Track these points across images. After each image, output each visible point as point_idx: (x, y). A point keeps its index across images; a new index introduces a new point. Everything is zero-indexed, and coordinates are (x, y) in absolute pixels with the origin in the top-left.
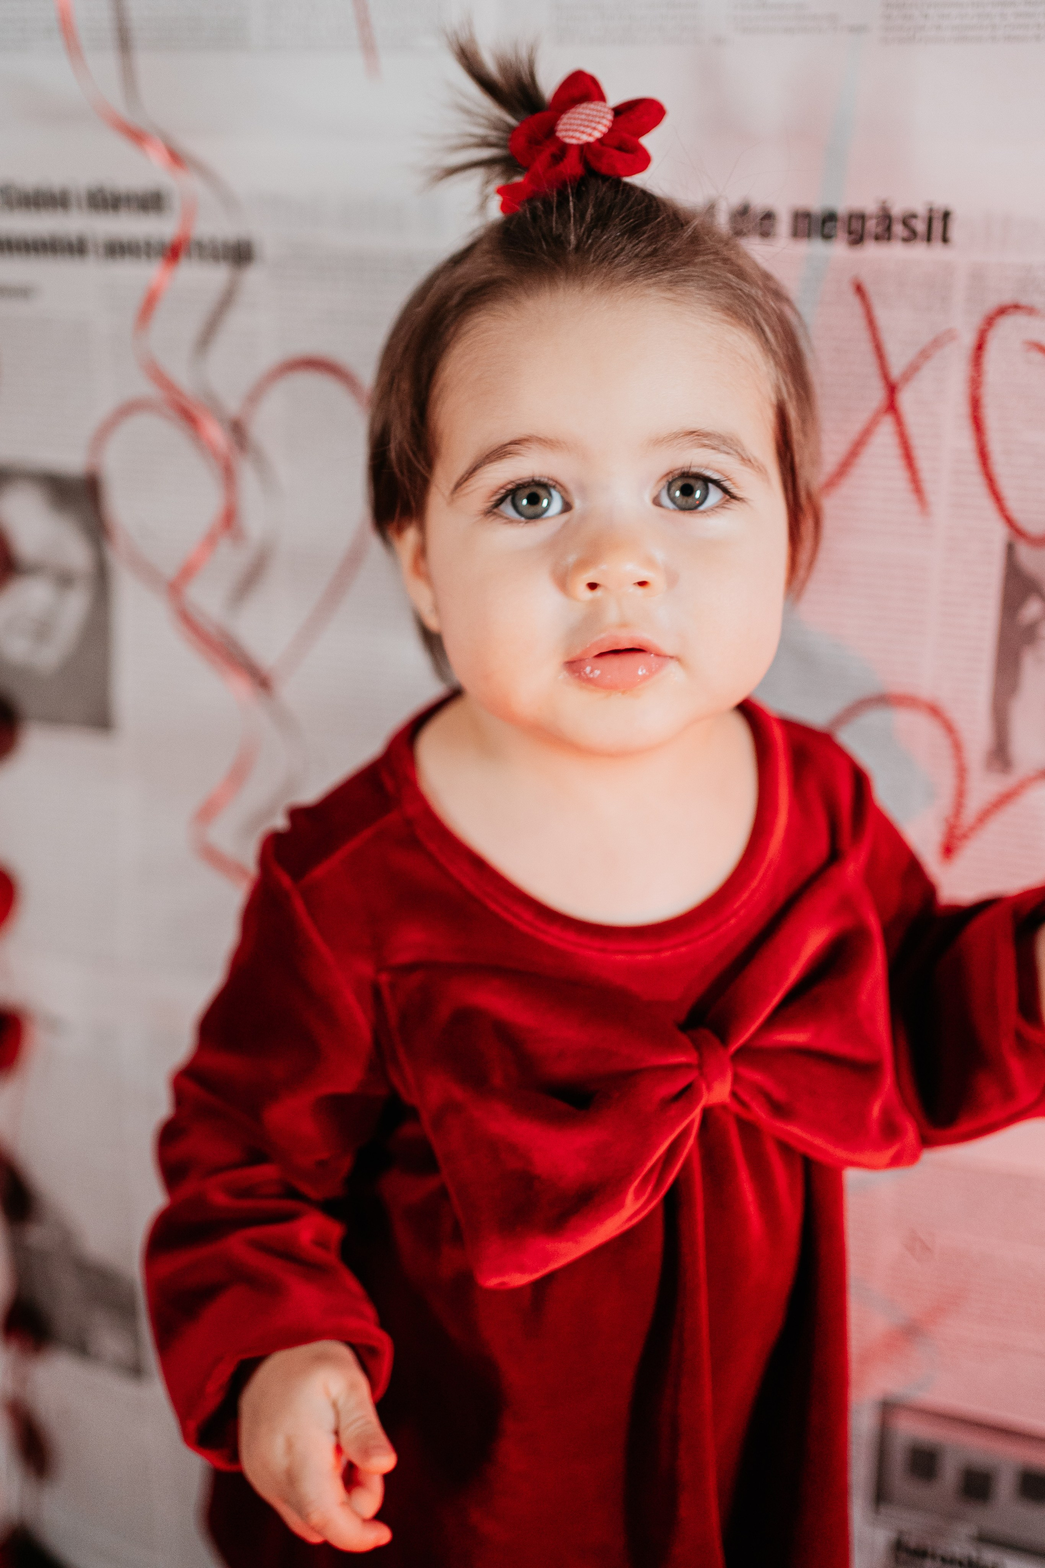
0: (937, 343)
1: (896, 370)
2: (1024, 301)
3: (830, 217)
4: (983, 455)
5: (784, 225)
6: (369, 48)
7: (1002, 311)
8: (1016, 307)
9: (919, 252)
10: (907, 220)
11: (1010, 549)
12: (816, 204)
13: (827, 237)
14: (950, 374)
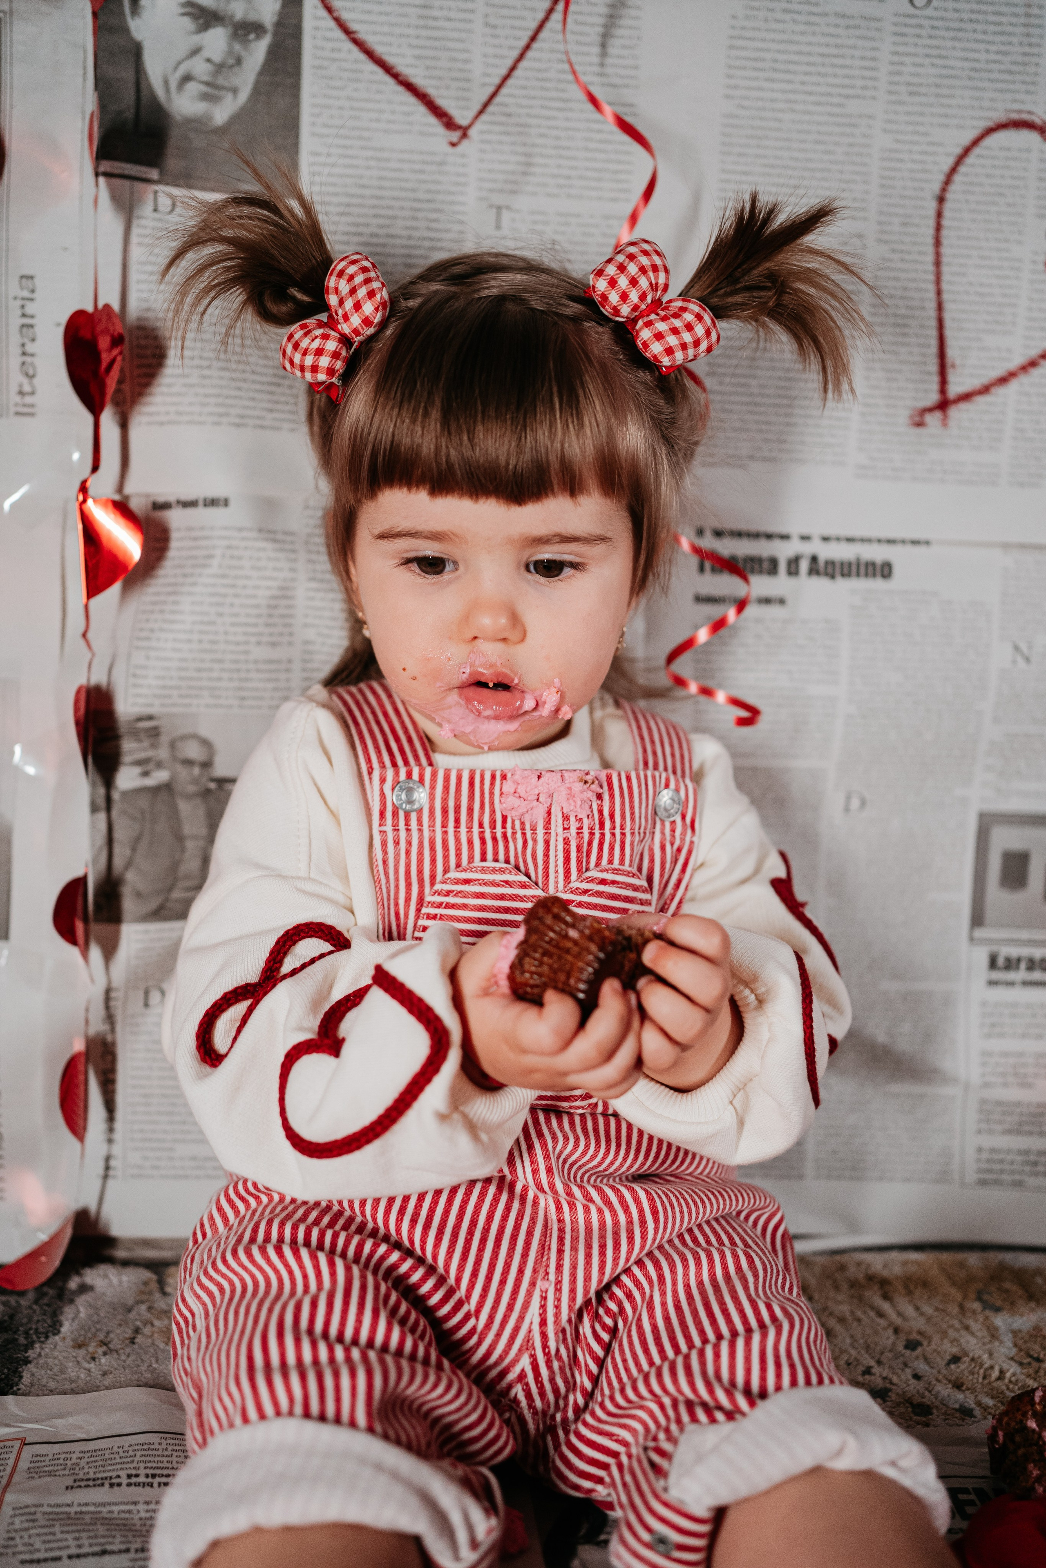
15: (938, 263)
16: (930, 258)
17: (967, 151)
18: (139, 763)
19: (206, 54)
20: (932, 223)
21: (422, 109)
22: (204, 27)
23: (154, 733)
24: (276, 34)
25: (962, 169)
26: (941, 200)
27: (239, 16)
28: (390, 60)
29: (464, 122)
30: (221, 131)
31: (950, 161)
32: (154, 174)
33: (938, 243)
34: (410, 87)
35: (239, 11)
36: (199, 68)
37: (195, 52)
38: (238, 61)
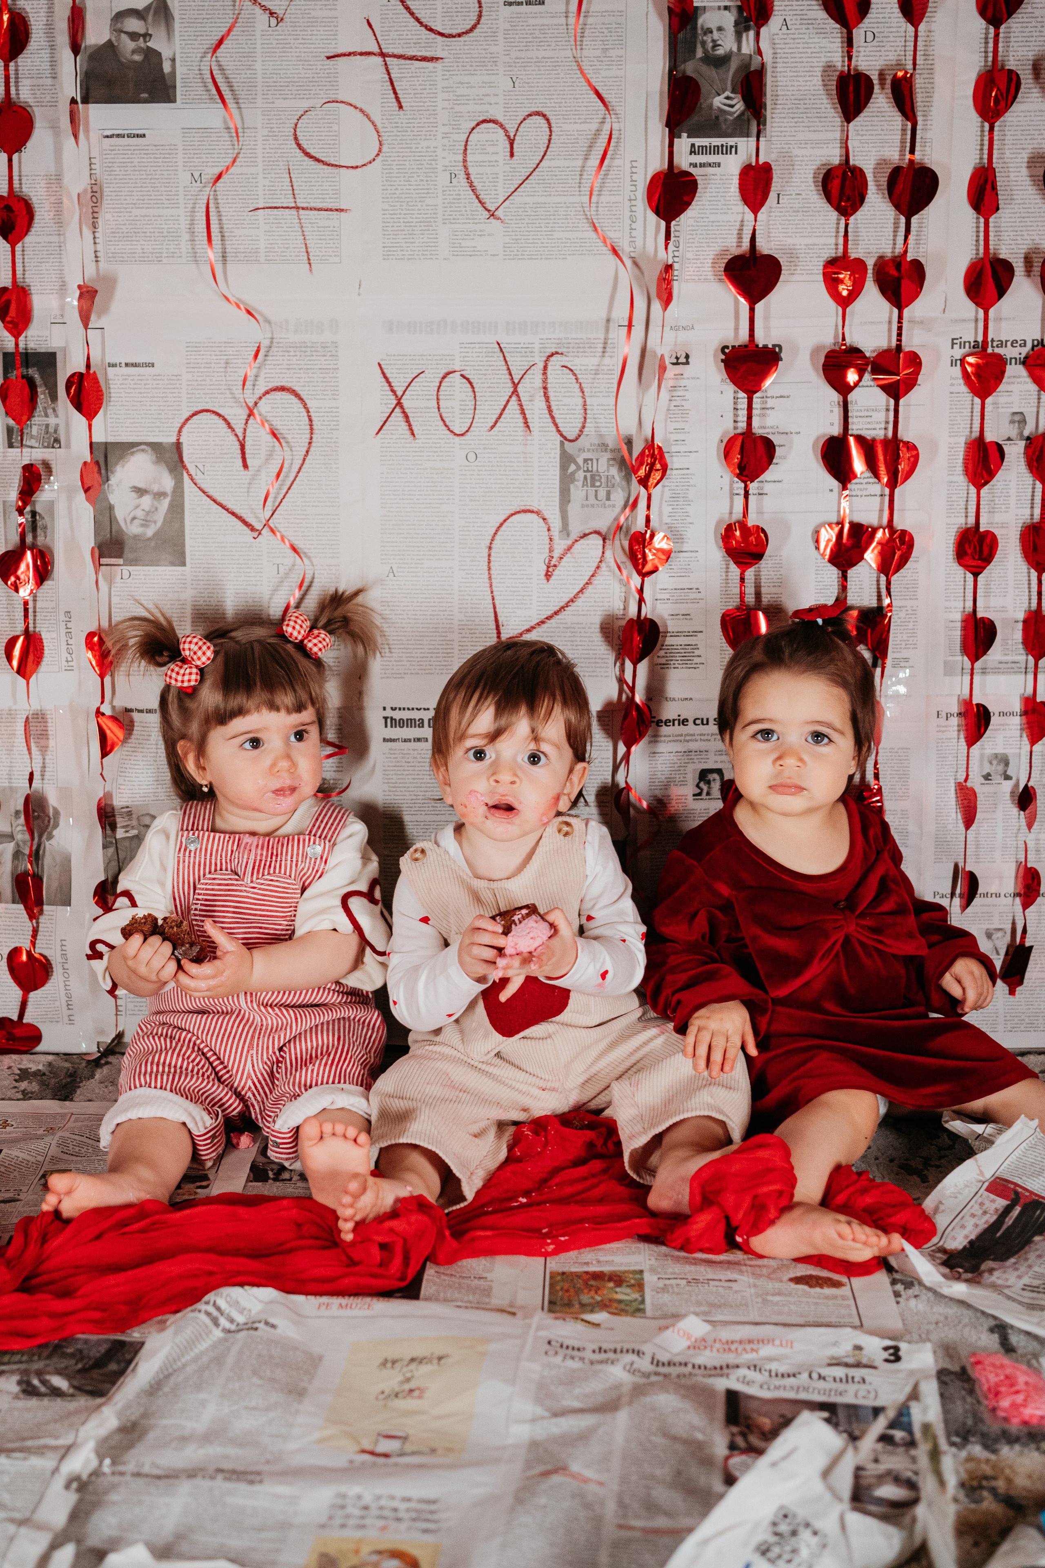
0: (529, 367)
1: (517, 377)
2: (560, 351)
4: (549, 408)
6: (309, 262)
7: (552, 355)
8: (557, 353)
11: (562, 443)
14: (535, 379)
15: (490, 578)
16: (487, 576)
17: (501, 525)
18: (123, 827)
19: (142, 507)
20: (486, 559)
21: (240, 523)
22: (141, 496)
23: (130, 814)
24: (173, 496)
25: (499, 533)
26: (490, 548)
27: (156, 490)
28: (224, 503)
29: (259, 528)
30: (149, 539)
31: (494, 530)
32: (121, 561)
33: (489, 569)
34: (233, 514)
35: (155, 488)
36: (139, 513)
37: (137, 507)
38: (156, 509)
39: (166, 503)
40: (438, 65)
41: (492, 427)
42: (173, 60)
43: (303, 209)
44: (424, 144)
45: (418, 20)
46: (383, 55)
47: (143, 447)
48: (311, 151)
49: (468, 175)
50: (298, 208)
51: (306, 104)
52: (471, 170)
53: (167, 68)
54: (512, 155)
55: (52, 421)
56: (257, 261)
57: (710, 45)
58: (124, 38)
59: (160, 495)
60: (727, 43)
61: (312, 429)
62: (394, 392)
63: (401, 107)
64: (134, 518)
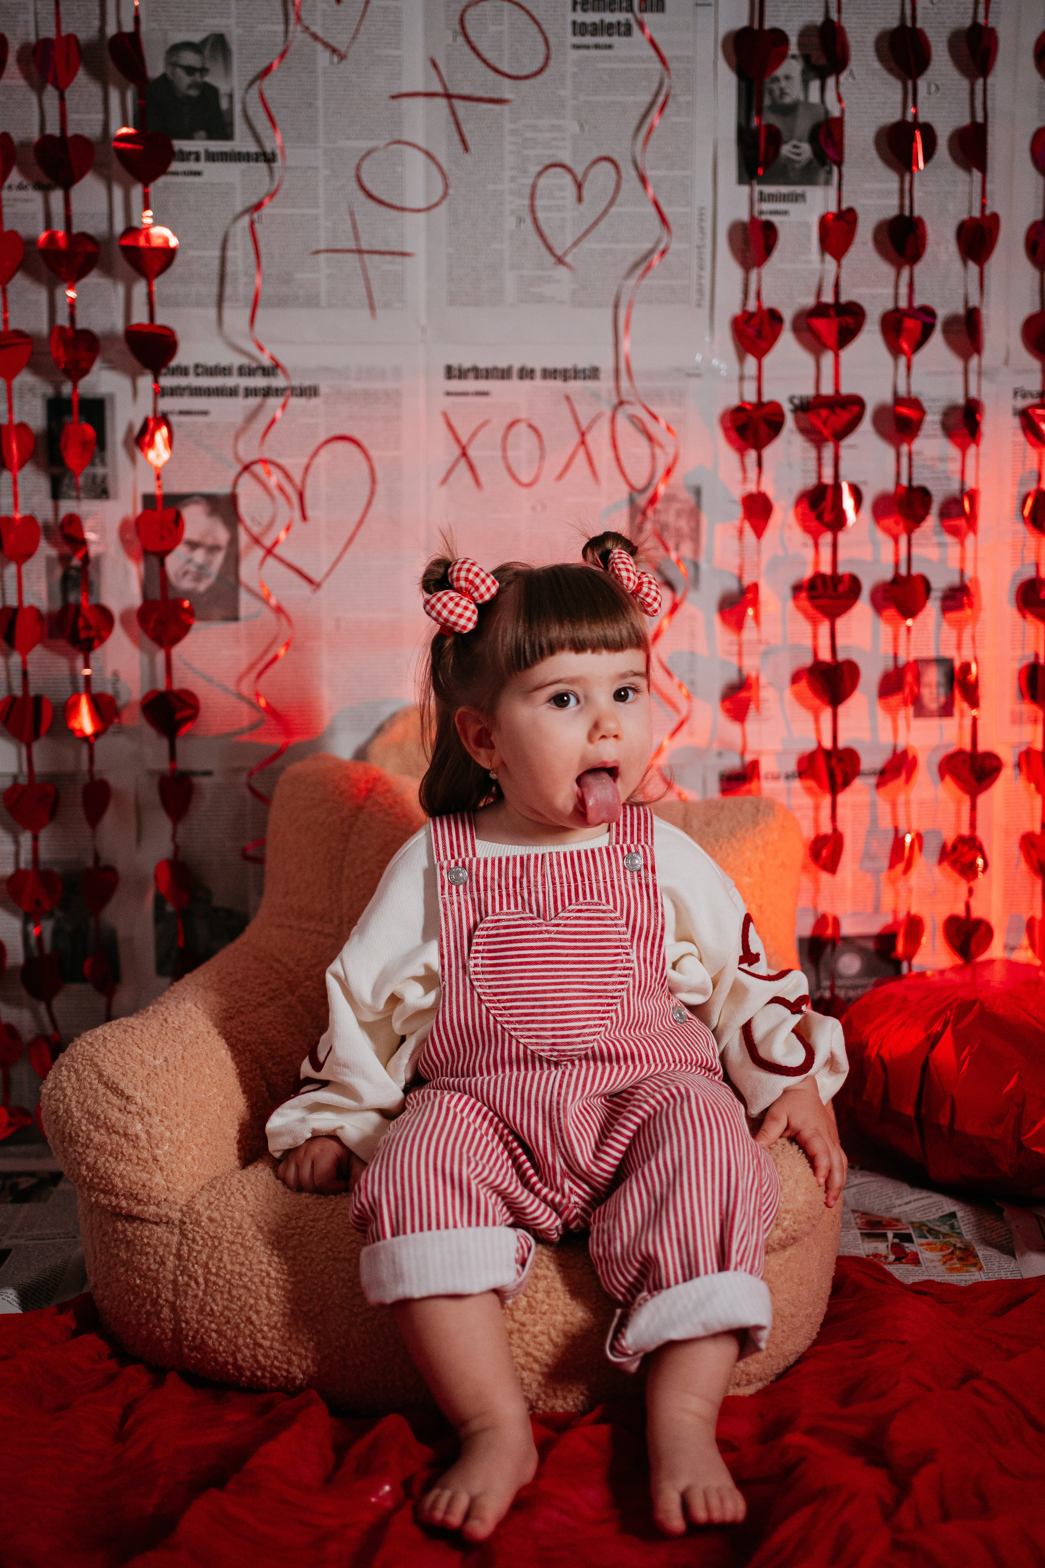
0: (599, 416)
1: (584, 425)
2: (628, 399)
3: (555, 371)
4: (618, 459)
5: (538, 374)
6: (372, 307)
7: (620, 404)
8: (625, 402)
9: (589, 384)
10: (584, 371)
11: (629, 493)
12: (551, 365)
13: (555, 378)
14: (603, 427)
19: (195, 561)
21: (297, 577)
22: (192, 550)
24: (227, 550)
27: (209, 544)
28: (282, 556)
29: (318, 582)
34: (291, 567)
35: (209, 541)
36: (192, 568)
37: (189, 561)
38: (209, 563)
39: (219, 559)
40: (506, 108)
41: (560, 476)
42: (231, 96)
43: (368, 252)
44: (491, 187)
45: (484, 61)
46: (448, 96)
47: (196, 498)
48: (375, 192)
49: (535, 221)
50: (360, 252)
51: (370, 144)
52: (540, 215)
53: (224, 104)
54: (580, 199)
55: (99, 471)
56: (317, 305)
57: (777, 93)
58: (180, 72)
59: (213, 549)
60: (794, 92)
61: (373, 480)
62: (458, 440)
63: (466, 149)
64: (185, 573)
